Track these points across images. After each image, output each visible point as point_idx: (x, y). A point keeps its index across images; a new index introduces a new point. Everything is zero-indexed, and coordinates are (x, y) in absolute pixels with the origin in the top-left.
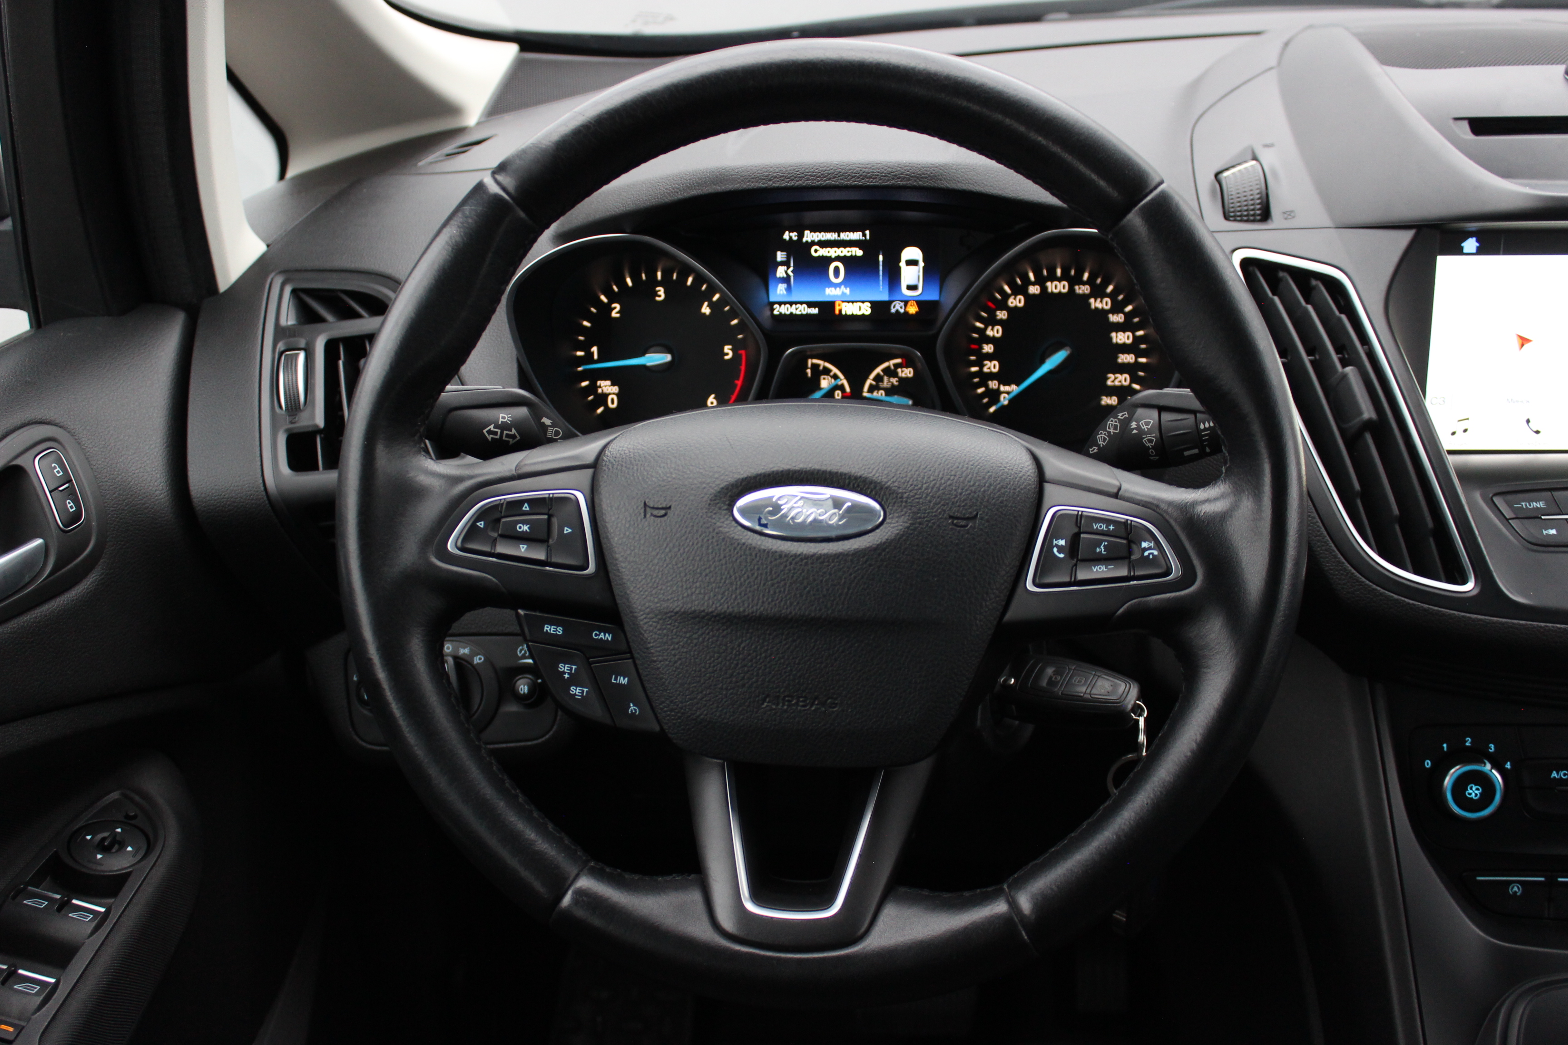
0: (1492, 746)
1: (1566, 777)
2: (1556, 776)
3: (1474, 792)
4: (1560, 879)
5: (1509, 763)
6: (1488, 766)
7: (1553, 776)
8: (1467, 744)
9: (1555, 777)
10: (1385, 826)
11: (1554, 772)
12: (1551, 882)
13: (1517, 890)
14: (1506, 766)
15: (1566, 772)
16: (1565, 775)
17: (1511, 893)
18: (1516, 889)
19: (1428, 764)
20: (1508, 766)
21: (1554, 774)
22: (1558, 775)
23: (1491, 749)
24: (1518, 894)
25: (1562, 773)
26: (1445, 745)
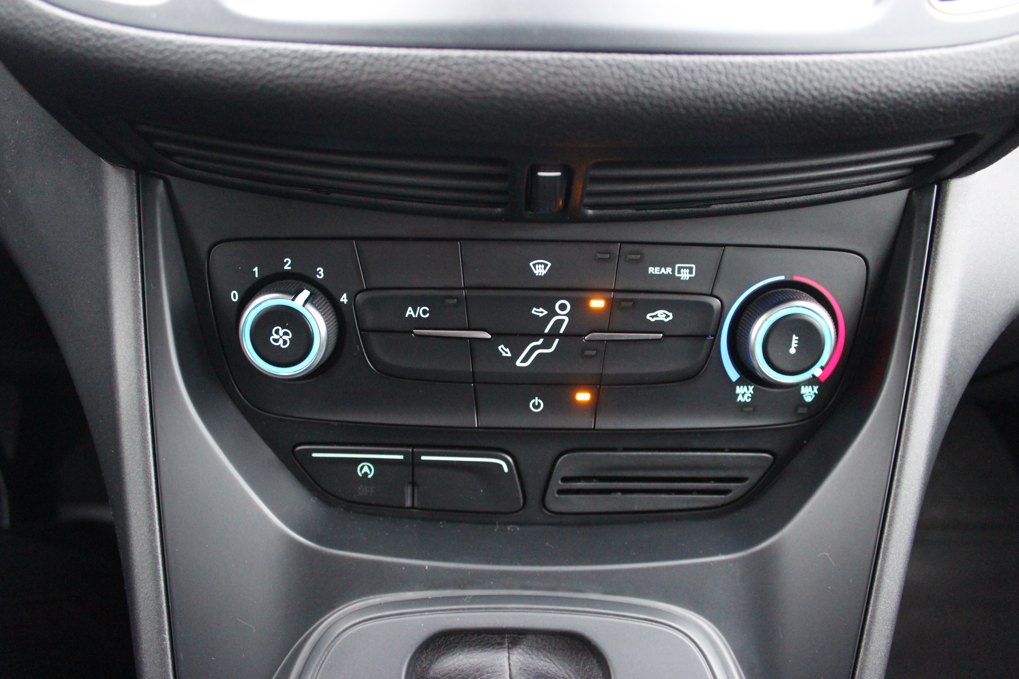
0: (321, 270)
1: (428, 315)
2: (414, 316)
3: (281, 337)
4: (424, 458)
5: (345, 295)
7: (408, 313)
8: (286, 267)
9: (410, 316)
11: (410, 308)
12: (412, 463)
13: (369, 472)
14: (342, 300)
15: (428, 309)
16: (425, 312)
17: (360, 475)
18: (366, 469)
19: (233, 297)
20: (344, 299)
21: (410, 311)
22: (415, 313)
23: (321, 274)
24: (370, 476)
25: (420, 310)
26: (256, 269)
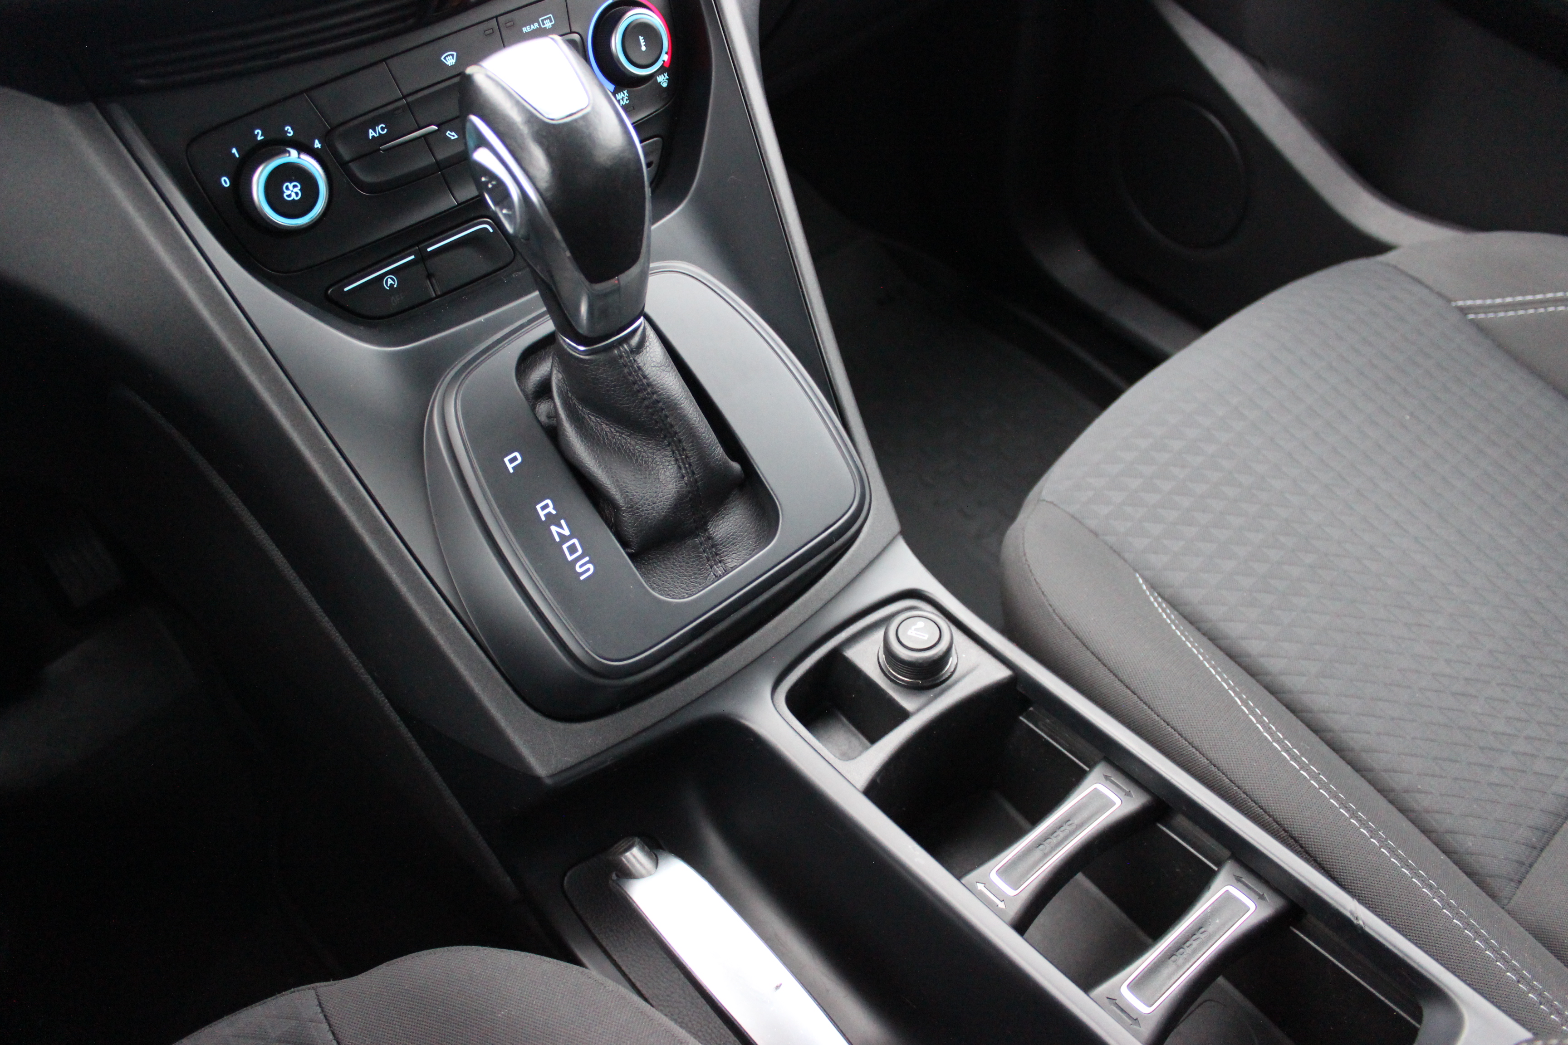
0: (288, 128)
1: (386, 130)
2: (376, 136)
3: (292, 191)
4: (429, 249)
5: (317, 141)
6: (294, 153)
7: (371, 135)
8: (260, 138)
9: (373, 136)
10: (208, 278)
11: (371, 131)
12: (423, 258)
13: (393, 283)
14: (315, 146)
15: (384, 126)
16: (382, 129)
17: (388, 288)
18: (390, 282)
19: (225, 182)
20: (317, 145)
21: (371, 133)
22: (376, 133)
23: (290, 133)
24: (395, 286)
25: (378, 129)
26: (234, 151)
